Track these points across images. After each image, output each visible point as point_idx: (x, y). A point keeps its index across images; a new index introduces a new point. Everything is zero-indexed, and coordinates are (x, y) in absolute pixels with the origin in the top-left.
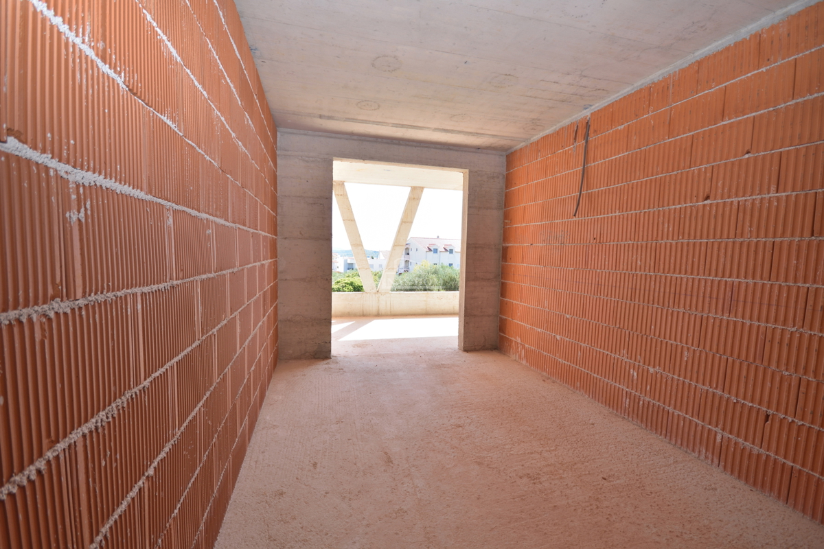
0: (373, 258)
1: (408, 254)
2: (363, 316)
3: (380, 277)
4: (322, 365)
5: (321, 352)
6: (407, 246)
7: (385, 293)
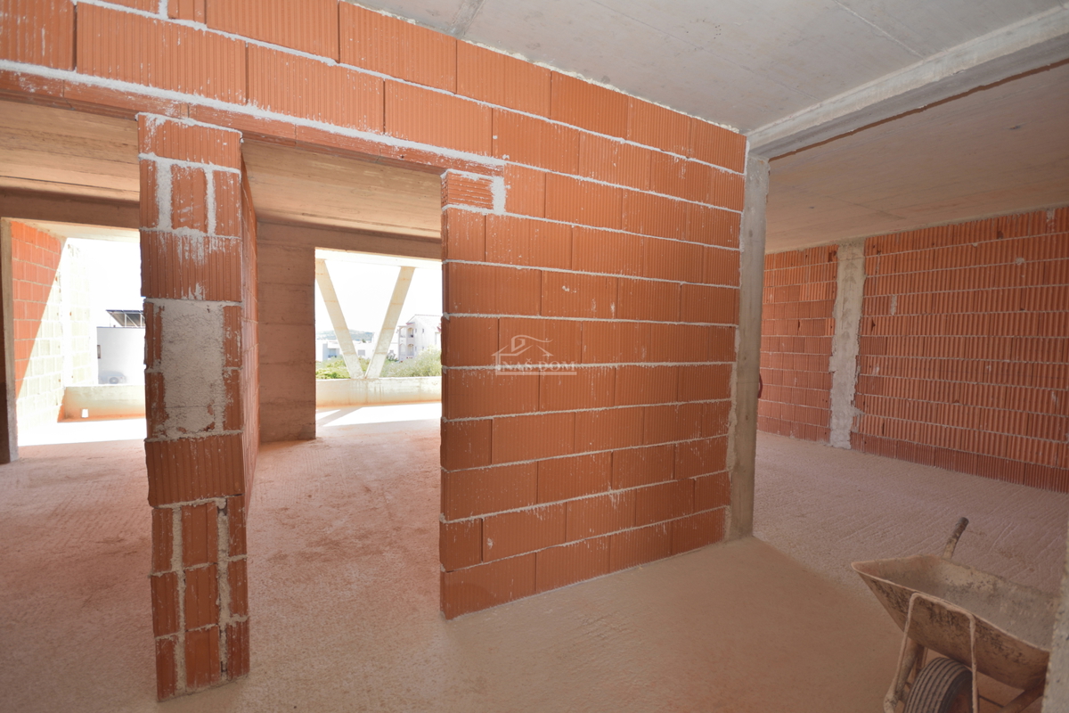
0: (364, 342)
1: (412, 336)
2: (351, 404)
3: (368, 363)
4: (307, 445)
5: (306, 433)
6: (410, 326)
7: (374, 380)
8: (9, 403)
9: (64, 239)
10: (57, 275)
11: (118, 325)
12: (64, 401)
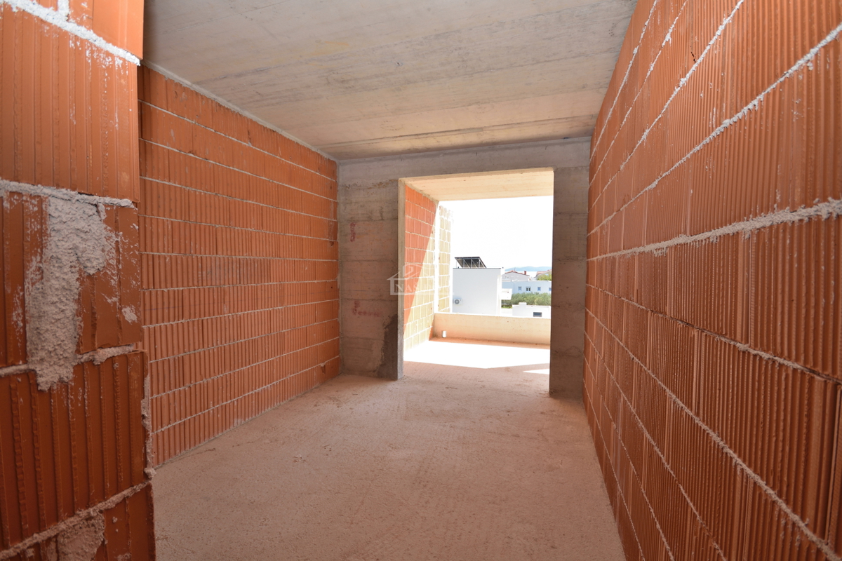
8: (399, 331)
9: (438, 202)
10: (433, 229)
11: (460, 267)
12: (433, 325)
